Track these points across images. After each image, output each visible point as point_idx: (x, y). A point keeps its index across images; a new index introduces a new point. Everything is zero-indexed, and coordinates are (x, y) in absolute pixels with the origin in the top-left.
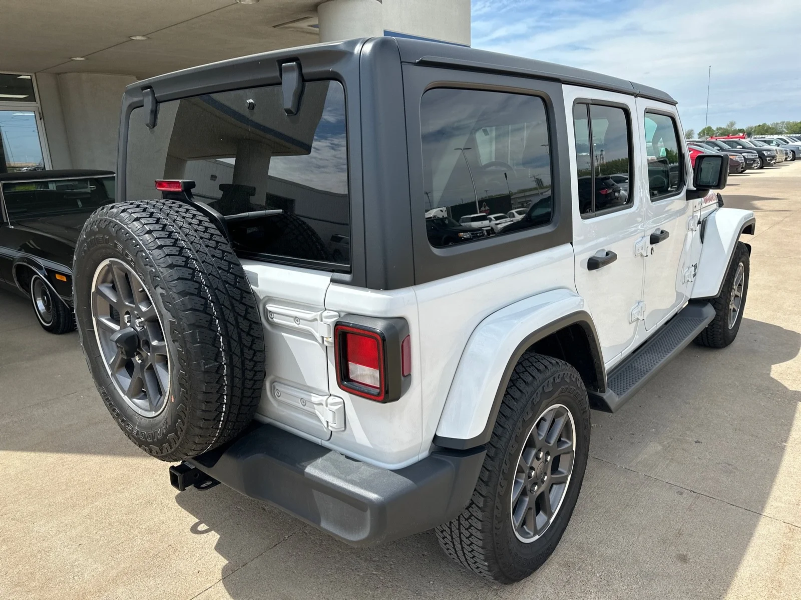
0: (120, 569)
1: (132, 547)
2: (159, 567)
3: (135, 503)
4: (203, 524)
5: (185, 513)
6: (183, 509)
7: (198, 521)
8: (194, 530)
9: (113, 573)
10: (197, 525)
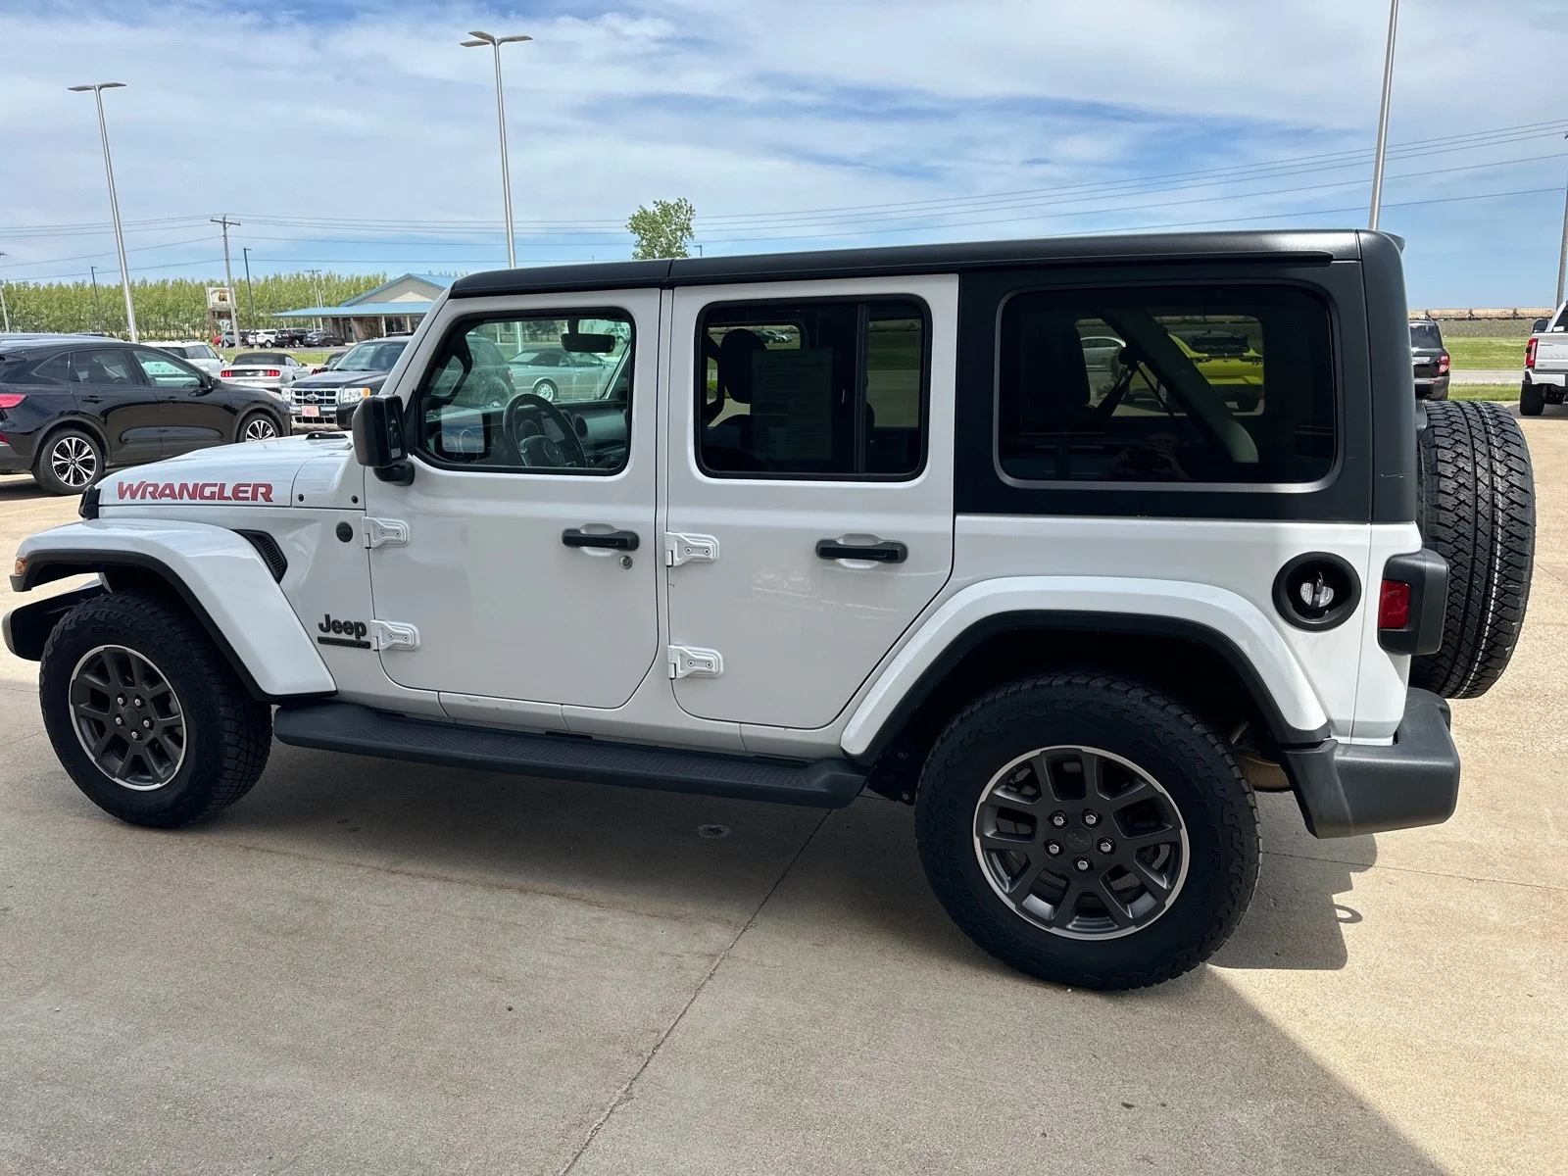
0: (1484, 937)
1: (1454, 950)
2: (1432, 912)
3: (1410, 1001)
4: (1339, 916)
5: (1348, 943)
6: (1347, 947)
7: (1341, 924)
8: (1356, 917)
9: (1494, 938)
10: (1347, 921)
